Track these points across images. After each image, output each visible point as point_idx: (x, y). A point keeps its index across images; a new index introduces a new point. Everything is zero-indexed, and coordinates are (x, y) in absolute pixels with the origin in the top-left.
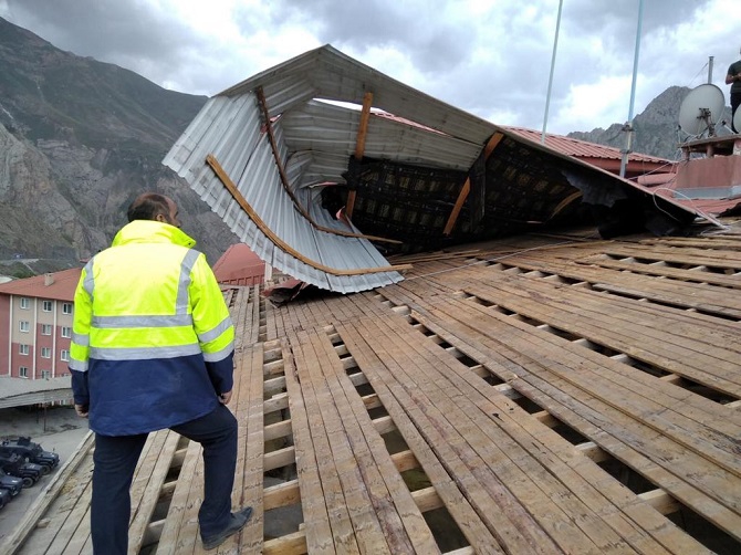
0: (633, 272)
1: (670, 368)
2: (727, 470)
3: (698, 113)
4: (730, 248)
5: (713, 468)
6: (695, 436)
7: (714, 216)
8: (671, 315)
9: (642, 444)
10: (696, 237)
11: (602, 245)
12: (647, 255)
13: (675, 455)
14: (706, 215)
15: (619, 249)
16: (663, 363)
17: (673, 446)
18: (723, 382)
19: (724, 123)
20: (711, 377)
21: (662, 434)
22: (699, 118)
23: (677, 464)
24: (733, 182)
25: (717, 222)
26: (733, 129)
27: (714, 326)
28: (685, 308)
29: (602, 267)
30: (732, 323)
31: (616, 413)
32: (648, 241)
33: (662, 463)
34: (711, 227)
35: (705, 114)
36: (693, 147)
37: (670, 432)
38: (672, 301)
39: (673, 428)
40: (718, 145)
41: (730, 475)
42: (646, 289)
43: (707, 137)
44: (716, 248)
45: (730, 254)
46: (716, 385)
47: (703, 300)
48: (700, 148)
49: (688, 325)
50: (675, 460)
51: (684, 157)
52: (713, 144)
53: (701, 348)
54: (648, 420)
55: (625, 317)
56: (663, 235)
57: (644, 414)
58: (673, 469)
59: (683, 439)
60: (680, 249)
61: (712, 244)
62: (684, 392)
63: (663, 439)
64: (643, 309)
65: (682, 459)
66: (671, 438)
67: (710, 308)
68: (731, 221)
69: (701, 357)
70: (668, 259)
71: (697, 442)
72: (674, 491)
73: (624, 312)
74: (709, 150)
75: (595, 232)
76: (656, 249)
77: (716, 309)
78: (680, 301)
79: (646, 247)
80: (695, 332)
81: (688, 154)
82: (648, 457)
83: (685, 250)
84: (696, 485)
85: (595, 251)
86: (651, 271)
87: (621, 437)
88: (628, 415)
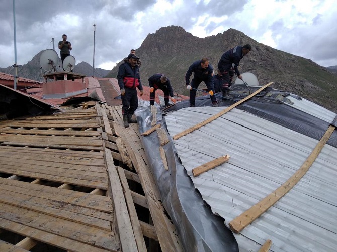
0: (23, 134)
1: (36, 177)
2: (56, 217)
3: (48, 61)
4: (64, 119)
5: (51, 218)
6: (44, 206)
7: (58, 106)
8: (38, 152)
9: (19, 218)
10: (51, 115)
11: (8, 123)
12: (29, 125)
13: (34, 218)
14: (55, 106)
15: (16, 124)
16: (32, 175)
17: (34, 214)
18: (58, 177)
19: (60, 67)
20: (53, 177)
21: (29, 210)
22: (49, 63)
23: (35, 222)
24: (66, 92)
25: (60, 109)
26: (64, 70)
27: (56, 153)
28: (44, 147)
29: (7, 133)
30: (63, 151)
31: (7, 206)
32: (30, 118)
33: (29, 224)
34: (57, 111)
35: (51, 62)
36: (48, 76)
37: (33, 208)
38: (39, 145)
39: (34, 205)
40: (58, 76)
41: (58, 219)
42: (28, 141)
43: (53, 72)
44: (59, 120)
45: (64, 121)
46: (55, 180)
47: (52, 143)
48: (51, 76)
49: (45, 155)
50: (35, 220)
51: (44, 80)
52: (56, 75)
53: (50, 164)
54: (23, 205)
55: (16, 156)
56: (37, 116)
57: (21, 203)
58: (34, 225)
59: (38, 209)
60: (44, 121)
61: (57, 118)
62: (41, 186)
63: (30, 212)
64: (25, 151)
65: (37, 219)
66: (33, 210)
67: (55, 146)
68: (66, 108)
69: (49, 168)
70: (38, 126)
71: (45, 208)
72: (33, 236)
73: (16, 154)
74: (54, 78)
75: (4, 116)
76: (33, 122)
77: (57, 146)
78: (42, 145)
79: (29, 122)
80: (47, 157)
81: (46, 79)
82: (21, 224)
83: (46, 121)
84: (43, 229)
85: (4, 126)
86: (30, 132)
87: (8, 218)
88: (13, 205)
